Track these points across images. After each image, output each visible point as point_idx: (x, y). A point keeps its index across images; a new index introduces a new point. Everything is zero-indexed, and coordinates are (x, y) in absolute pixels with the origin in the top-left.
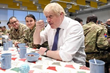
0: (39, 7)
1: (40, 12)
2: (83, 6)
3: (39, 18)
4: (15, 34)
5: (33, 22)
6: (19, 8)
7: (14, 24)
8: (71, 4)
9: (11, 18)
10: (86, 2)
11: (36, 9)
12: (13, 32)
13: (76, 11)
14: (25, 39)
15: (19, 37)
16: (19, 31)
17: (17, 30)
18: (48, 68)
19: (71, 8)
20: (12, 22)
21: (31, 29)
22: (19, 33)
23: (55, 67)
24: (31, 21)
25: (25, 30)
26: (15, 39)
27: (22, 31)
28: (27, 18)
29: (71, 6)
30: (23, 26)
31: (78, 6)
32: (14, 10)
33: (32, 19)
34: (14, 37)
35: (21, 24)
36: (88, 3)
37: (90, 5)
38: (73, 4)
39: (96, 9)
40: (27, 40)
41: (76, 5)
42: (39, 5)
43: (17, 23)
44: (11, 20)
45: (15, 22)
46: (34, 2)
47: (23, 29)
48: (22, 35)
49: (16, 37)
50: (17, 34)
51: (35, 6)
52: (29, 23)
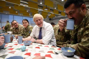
0: (31, 14)
1: (31, 17)
2: (57, 14)
3: (31, 21)
4: (15, 31)
5: (27, 24)
6: (18, 14)
7: (15, 25)
8: (50, 13)
9: (13, 21)
10: (59, 12)
11: (29, 15)
12: (14, 29)
13: (53, 17)
14: (22, 34)
15: (18, 33)
16: (19, 29)
17: (17, 28)
18: (35, 48)
19: (50, 15)
20: (14, 23)
21: (26, 28)
22: (18, 30)
23: (39, 47)
24: (26, 23)
25: (22, 28)
26: (15, 34)
27: (21, 29)
28: (24, 21)
29: (50, 14)
30: (21, 26)
31: (54, 14)
32: (14, 15)
33: (27, 22)
34: (15, 33)
35: (20, 25)
36: (60, 13)
37: (61, 14)
38: (51, 13)
39: (64, 16)
40: (23, 34)
41: (53, 14)
42: (31, 13)
43: (17, 24)
44: (13, 22)
45: (16, 23)
46: (28, 11)
47: (21, 28)
48: (20, 31)
49: (16, 33)
50: (17, 31)
51: (28, 13)
52: (25, 24)
